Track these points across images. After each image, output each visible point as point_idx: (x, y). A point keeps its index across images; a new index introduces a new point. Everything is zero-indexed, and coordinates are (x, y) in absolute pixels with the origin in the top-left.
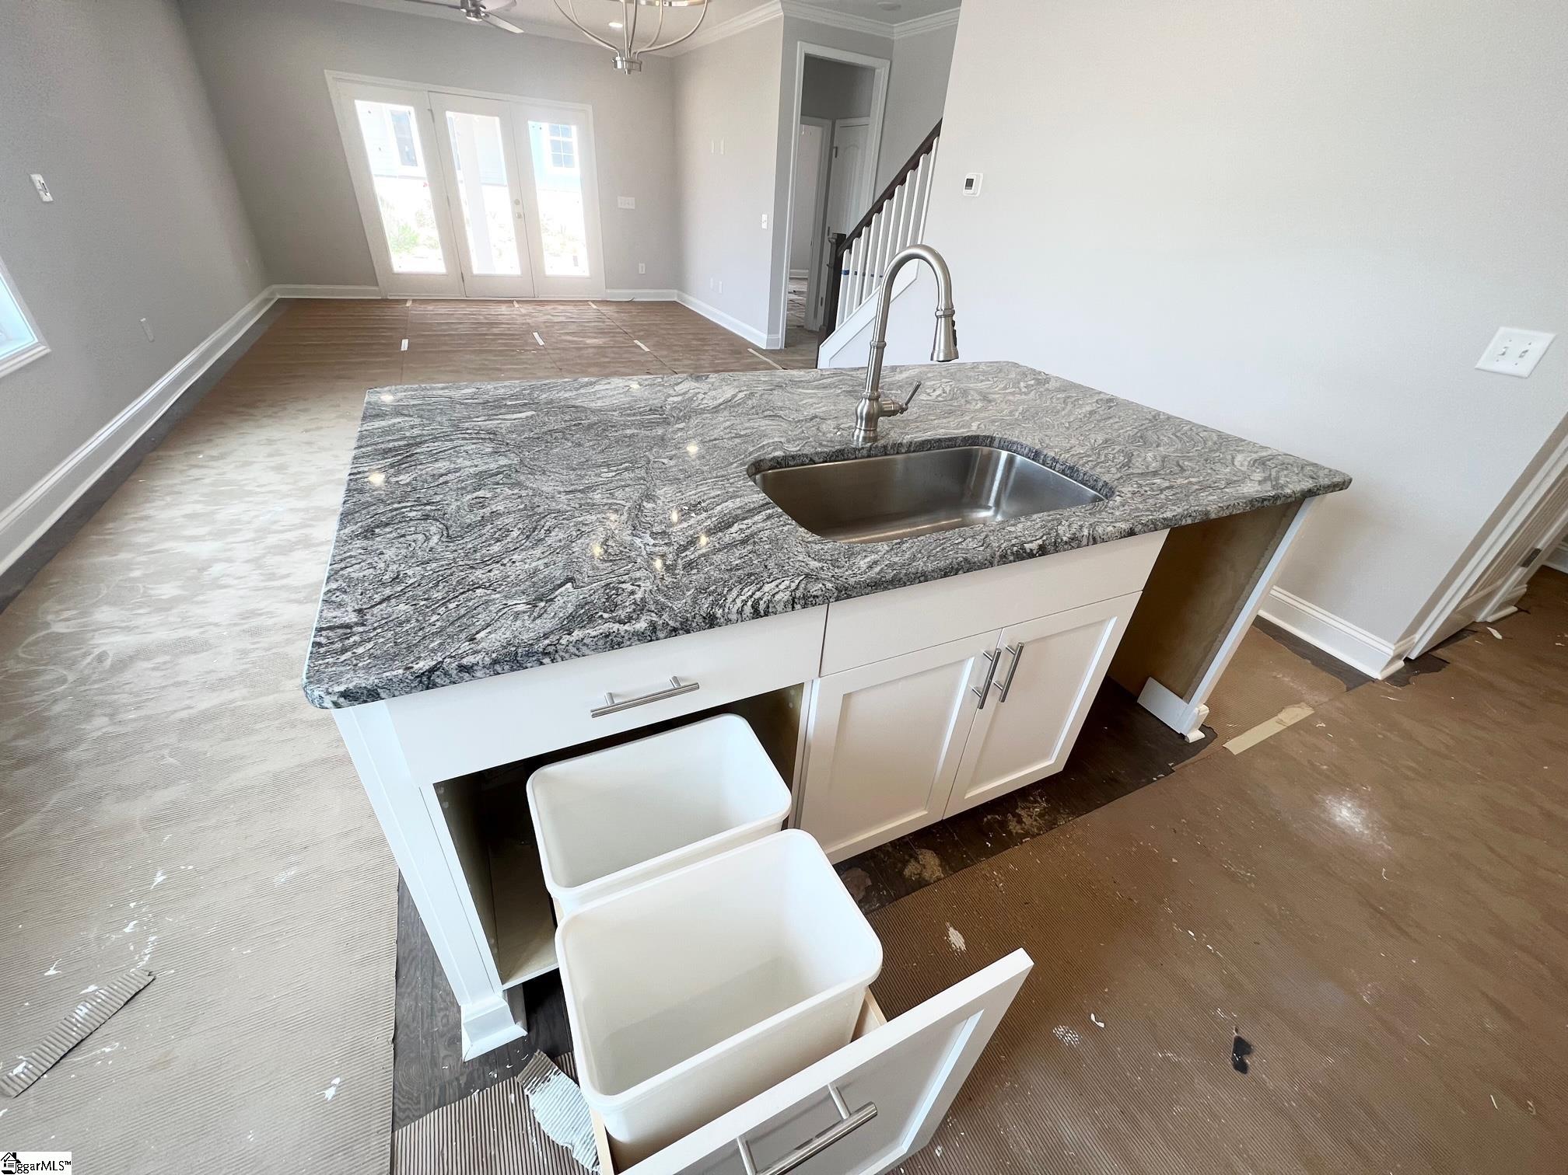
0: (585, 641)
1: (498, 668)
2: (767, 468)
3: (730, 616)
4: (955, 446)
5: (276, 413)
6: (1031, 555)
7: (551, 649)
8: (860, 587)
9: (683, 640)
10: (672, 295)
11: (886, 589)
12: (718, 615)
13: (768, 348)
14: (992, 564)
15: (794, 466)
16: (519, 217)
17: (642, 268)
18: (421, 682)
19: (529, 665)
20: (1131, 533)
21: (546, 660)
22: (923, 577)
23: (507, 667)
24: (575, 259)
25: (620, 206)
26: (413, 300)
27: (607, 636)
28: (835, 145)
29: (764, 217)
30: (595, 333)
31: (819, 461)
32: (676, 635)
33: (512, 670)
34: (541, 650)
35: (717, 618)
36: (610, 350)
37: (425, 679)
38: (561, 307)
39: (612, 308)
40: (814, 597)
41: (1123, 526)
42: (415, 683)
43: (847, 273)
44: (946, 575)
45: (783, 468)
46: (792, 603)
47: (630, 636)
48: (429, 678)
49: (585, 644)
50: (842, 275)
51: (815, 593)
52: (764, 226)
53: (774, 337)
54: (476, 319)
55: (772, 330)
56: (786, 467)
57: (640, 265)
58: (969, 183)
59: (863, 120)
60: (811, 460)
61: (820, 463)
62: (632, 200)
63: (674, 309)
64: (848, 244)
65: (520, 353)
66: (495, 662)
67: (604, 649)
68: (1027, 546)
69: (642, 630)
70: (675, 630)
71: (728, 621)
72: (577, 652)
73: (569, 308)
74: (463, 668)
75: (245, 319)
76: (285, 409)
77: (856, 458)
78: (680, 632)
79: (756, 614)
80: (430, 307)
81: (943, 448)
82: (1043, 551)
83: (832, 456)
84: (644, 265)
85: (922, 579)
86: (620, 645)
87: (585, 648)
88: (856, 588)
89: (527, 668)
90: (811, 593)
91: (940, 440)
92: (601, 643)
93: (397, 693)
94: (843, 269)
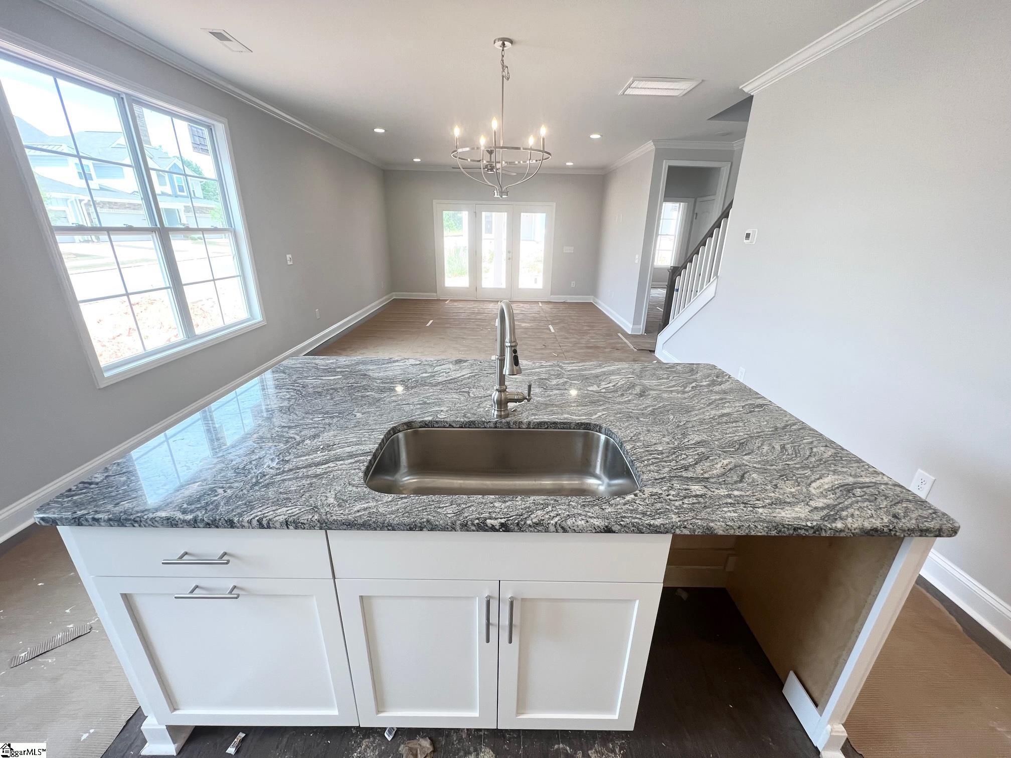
0: (156, 519)
1: (111, 523)
2: (418, 427)
3: (243, 524)
4: (570, 429)
5: (351, 354)
6: (493, 529)
7: (138, 519)
8: (337, 524)
9: (213, 531)
10: (590, 299)
11: (358, 529)
12: (235, 521)
13: (633, 334)
14: (453, 529)
15: (438, 427)
16: (509, 259)
17: (573, 284)
18: (75, 521)
19: (127, 525)
20: (608, 530)
21: (136, 525)
22: (391, 527)
23: (116, 524)
24: (536, 279)
25: (564, 251)
26: (451, 300)
27: (168, 519)
28: (695, 212)
29: (637, 257)
30: (530, 320)
31: (457, 426)
32: (210, 528)
33: (118, 526)
34: (133, 519)
35: (235, 523)
36: (531, 330)
37: (77, 520)
38: (522, 305)
39: (551, 306)
40: (302, 523)
41: (596, 523)
42: (72, 522)
43: (677, 290)
44: (411, 529)
45: (430, 427)
46: (287, 524)
47: (182, 522)
48: (79, 520)
49: (156, 521)
50: (675, 292)
51: (302, 521)
52: (636, 262)
53: (638, 327)
54: (473, 310)
55: (636, 322)
56: (432, 427)
57: (572, 283)
58: (748, 236)
59: (712, 197)
60: (450, 425)
61: (457, 428)
62: (573, 248)
63: (590, 308)
64: (678, 273)
65: (482, 330)
66: (110, 520)
67: (168, 526)
68: (488, 521)
69: (188, 520)
70: (208, 524)
71: (243, 527)
72: (152, 524)
73: (525, 305)
74: (94, 519)
75: (373, 307)
76: (356, 352)
77: (485, 428)
78: (212, 526)
79: (261, 526)
80: (456, 304)
81: (559, 429)
82: (505, 528)
83: (466, 424)
84: (574, 282)
85: (390, 528)
86: (176, 526)
87: (156, 523)
88: (334, 524)
89: (126, 526)
90: (299, 520)
91: (555, 423)
92: (165, 522)
93: (65, 524)
94: (675, 288)
